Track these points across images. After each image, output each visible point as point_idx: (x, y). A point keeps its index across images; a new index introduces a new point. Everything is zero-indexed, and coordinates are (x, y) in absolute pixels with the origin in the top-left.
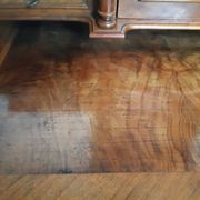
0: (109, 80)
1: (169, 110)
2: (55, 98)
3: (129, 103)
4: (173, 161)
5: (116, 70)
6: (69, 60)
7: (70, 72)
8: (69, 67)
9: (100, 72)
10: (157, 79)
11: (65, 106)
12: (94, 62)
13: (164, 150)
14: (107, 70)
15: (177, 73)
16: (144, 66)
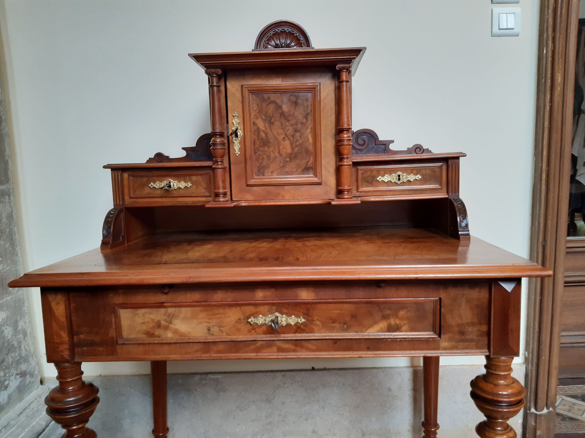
3: (233, 250)
10: (267, 244)
15: (287, 242)
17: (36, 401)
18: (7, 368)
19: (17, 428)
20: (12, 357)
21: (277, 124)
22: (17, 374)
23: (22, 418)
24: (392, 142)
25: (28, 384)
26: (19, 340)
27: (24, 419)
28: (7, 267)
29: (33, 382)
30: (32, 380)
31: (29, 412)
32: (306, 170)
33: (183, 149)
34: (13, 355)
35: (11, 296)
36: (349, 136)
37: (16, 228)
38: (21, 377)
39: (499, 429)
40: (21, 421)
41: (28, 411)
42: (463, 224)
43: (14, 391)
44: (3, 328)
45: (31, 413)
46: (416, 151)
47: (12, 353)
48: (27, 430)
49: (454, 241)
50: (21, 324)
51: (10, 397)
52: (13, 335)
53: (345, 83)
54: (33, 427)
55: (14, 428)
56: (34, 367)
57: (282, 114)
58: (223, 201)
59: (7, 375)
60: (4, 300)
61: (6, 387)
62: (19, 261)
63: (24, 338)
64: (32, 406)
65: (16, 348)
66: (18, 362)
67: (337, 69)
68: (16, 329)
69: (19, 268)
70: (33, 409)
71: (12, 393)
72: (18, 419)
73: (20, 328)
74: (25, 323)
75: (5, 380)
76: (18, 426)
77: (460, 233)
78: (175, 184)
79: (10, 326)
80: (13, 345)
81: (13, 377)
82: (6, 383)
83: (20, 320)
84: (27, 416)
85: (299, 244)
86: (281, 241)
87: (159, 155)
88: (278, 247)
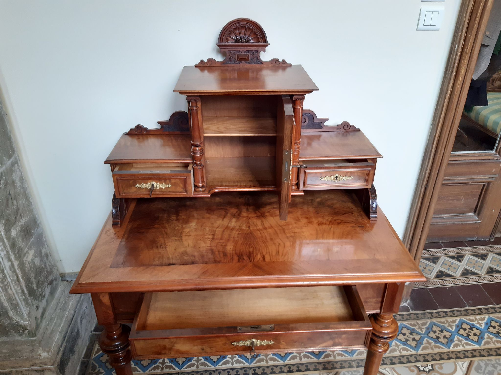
0: (204, 223)
1: (237, 237)
2: (166, 234)
3: (214, 235)
4: (232, 259)
5: (209, 218)
6: (177, 214)
7: (177, 220)
8: (177, 217)
9: (198, 219)
10: (236, 222)
11: (173, 238)
12: (195, 214)
13: (229, 255)
14: (203, 218)
15: (249, 218)
16: (229, 215)
17: (63, 296)
18: (42, 284)
19: (57, 320)
20: (43, 276)
22: (48, 285)
23: (58, 311)
24: (327, 120)
25: (55, 286)
26: (45, 262)
27: (59, 312)
28: (27, 217)
29: (57, 284)
30: (57, 282)
31: (61, 305)
33: (159, 123)
34: (43, 274)
35: (34, 236)
36: (298, 147)
37: (26, 184)
38: (50, 285)
39: (380, 345)
40: (58, 313)
41: (59, 304)
42: (374, 209)
43: (49, 295)
44: (34, 261)
45: (62, 305)
46: (345, 128)
47: (42, 273)
48: (64, 320)
49: (366, 221)
50: (43, 251)
51: (47, 301)
52: (40, 261)
53: (298, 109)
54: (67, 317)
55: (55, 320)
56: (57, 273)
58: (202, 191)
59: (43, 288)
60: (31, 241)
61: (44, 297)
62: (33, 208)
63: (47, 259)
64: (61, 300)
65: (44, 268)
66: (47, 277)
67: (294, 100)
68: (41, 256)
69: (34, 213)
70: (62, 302)
71: (48, 298)
72: (56, 313)
73: (43, 254)
74: (45, 248)
75: (42, 292)
76: (57, 318)
77: (371, 216)
79: (38, 257)
80: (42, 268)
81: (46, 287)
82: (43, 294)
83: (42, 249)
84: (61, 309)
85: (259, 222)
86: (244, 214)
87: (138, 127)
88: (244, 227)
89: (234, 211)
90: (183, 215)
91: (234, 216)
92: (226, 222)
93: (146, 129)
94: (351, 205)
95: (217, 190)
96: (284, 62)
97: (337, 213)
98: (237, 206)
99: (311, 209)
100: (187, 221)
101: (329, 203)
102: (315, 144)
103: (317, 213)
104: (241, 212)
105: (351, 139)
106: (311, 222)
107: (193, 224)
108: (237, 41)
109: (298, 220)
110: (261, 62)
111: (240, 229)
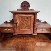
1: (22, 44)
3: (17, 43)
5: (17, 39)
11: (8, 43)
21: (24, 22)
24: (41, 21)
32: (29, 28)
46: (45, 22)
57: (25, 20)
58: (16, 33)
78: (8, 29)
85: (27, 41)
86: (25, 39)
87: (6, 22)
88: (24, 42)
89: (22, 38)
90: (12, 39)
91: (22, 39)
92: (20, 40)
93: (7, 22)
94: (47, 38)
95: (19, 33)
96: (33, 9)
97: (44, 39)
98: (23, 37)
99: (38, 38)
100: (12, 40)
101: (42, 37)
102: (39, 25)
103: (40, 39)
104: (24, 38)
105: (46, 24)
106: (38, 41)
107: (14, 40)
108: (24, 5)
109: (36, 40)
110: (29, 10)
111: (23, 42)
